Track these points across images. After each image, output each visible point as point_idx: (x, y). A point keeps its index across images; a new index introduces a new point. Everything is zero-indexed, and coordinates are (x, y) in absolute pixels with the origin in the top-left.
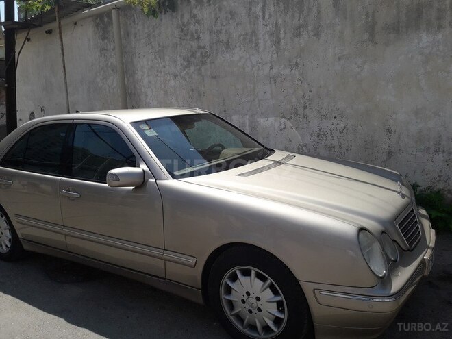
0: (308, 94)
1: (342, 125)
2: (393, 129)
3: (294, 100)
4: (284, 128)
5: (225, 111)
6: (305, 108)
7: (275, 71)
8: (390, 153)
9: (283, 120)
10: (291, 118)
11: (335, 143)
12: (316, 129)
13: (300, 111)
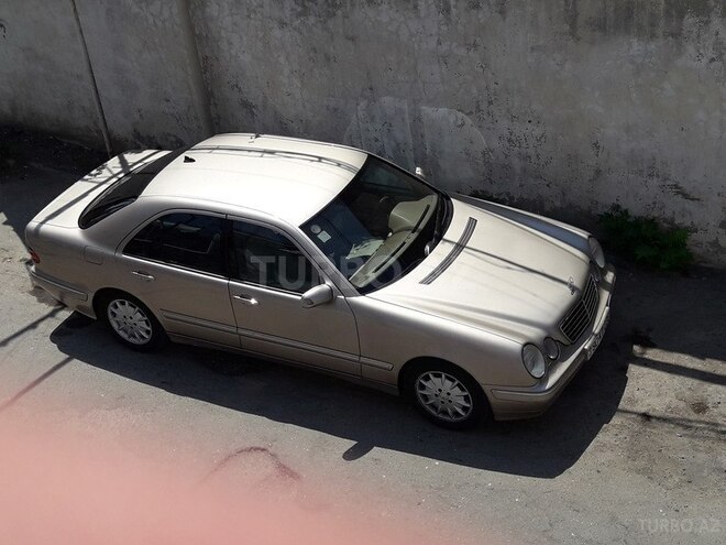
0: (493, 86)
1: (538, 132)
2: (601, 144)
3: (474, 91)
4: (463, 125)
5: (371, 89)
6: (490, 103)
7: (444, 48)
8: (598, 172)
9: (460, 115)
10: (471, 113)
11: (531, 151)
12: (506, 132)
13: (484, 106)
